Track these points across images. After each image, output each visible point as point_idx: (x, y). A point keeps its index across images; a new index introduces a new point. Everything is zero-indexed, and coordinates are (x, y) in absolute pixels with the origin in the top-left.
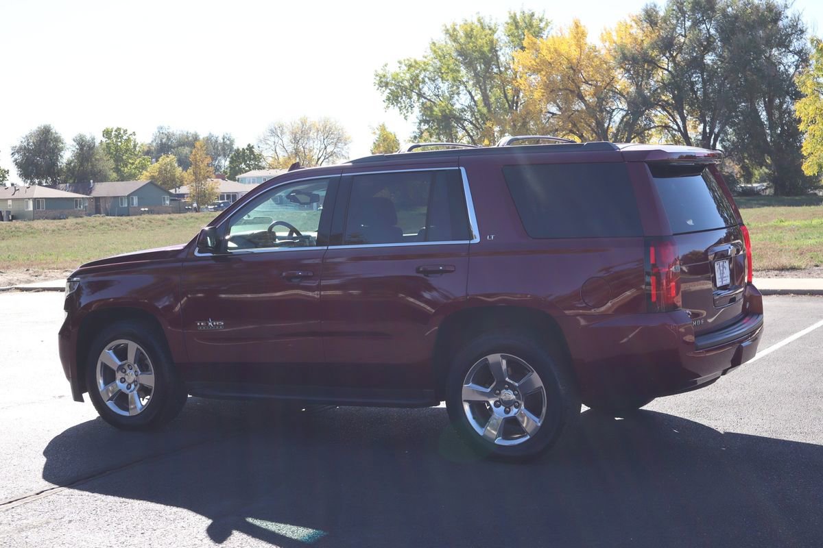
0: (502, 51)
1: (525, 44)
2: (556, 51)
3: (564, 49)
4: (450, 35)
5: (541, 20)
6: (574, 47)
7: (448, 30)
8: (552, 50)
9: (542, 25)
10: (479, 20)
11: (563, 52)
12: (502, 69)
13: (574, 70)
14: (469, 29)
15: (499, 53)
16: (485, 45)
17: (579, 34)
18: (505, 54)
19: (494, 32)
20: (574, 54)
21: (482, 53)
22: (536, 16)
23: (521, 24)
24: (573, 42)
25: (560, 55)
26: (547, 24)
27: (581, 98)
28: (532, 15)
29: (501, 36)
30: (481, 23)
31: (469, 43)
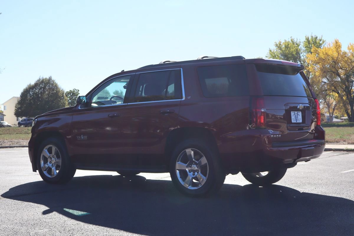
0: (302, 54)
1: (312, 50)
2: (326, 54)
3: (330, 53)
4: (278, 47)
5: (320, 40)
6: (335, 52)
7: (277, 45)
8: (325, 53)
9: (321, 42)
10: (292, 40)
11: (330, 54)
12: (302, 62)
13: (335, 63)
14: (287, 44)
15: (301, 55)
16: (294, 51)
17: (338, 46)
18: (303, 55)
19: (299, 46)
20: (335, 55)
21: (293, 55)
22: (318, 38)
23: (311, 42)
24: (335, 50)
25: (328, 55)
26: (323, 42)
27: (339, 75)
28: (316, 38)
29: (302, 47)
30: (292, 42)
31: (286, 50)
